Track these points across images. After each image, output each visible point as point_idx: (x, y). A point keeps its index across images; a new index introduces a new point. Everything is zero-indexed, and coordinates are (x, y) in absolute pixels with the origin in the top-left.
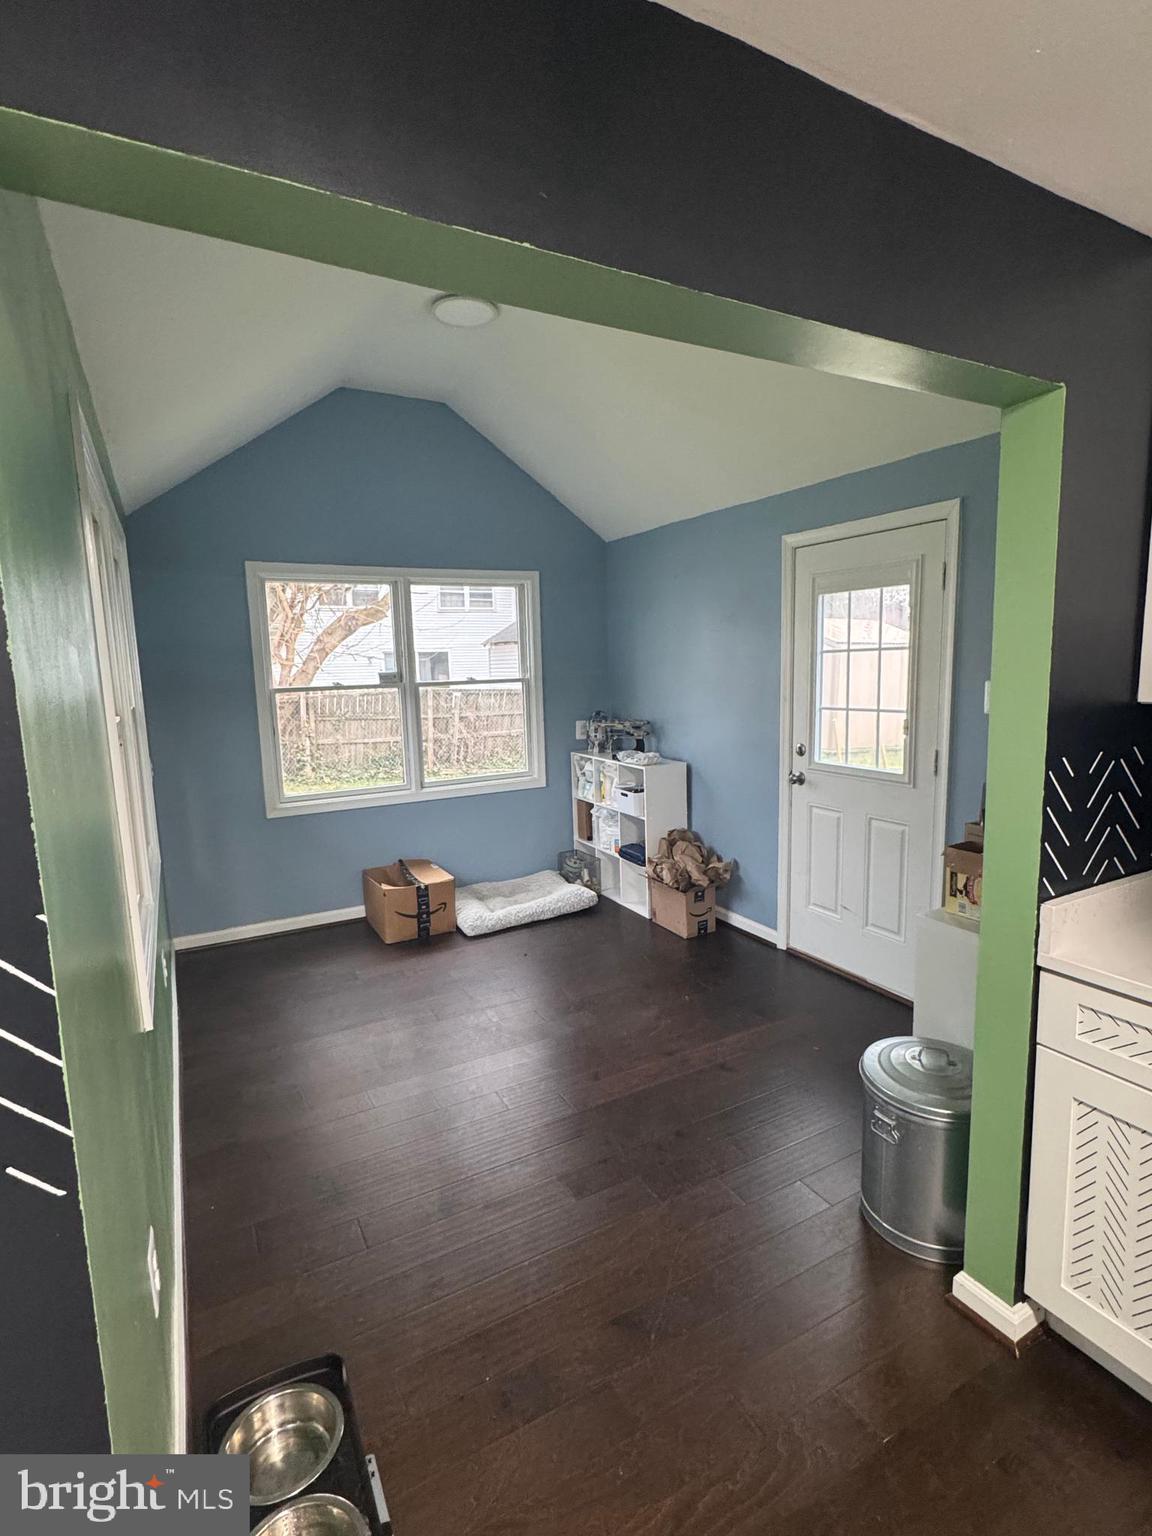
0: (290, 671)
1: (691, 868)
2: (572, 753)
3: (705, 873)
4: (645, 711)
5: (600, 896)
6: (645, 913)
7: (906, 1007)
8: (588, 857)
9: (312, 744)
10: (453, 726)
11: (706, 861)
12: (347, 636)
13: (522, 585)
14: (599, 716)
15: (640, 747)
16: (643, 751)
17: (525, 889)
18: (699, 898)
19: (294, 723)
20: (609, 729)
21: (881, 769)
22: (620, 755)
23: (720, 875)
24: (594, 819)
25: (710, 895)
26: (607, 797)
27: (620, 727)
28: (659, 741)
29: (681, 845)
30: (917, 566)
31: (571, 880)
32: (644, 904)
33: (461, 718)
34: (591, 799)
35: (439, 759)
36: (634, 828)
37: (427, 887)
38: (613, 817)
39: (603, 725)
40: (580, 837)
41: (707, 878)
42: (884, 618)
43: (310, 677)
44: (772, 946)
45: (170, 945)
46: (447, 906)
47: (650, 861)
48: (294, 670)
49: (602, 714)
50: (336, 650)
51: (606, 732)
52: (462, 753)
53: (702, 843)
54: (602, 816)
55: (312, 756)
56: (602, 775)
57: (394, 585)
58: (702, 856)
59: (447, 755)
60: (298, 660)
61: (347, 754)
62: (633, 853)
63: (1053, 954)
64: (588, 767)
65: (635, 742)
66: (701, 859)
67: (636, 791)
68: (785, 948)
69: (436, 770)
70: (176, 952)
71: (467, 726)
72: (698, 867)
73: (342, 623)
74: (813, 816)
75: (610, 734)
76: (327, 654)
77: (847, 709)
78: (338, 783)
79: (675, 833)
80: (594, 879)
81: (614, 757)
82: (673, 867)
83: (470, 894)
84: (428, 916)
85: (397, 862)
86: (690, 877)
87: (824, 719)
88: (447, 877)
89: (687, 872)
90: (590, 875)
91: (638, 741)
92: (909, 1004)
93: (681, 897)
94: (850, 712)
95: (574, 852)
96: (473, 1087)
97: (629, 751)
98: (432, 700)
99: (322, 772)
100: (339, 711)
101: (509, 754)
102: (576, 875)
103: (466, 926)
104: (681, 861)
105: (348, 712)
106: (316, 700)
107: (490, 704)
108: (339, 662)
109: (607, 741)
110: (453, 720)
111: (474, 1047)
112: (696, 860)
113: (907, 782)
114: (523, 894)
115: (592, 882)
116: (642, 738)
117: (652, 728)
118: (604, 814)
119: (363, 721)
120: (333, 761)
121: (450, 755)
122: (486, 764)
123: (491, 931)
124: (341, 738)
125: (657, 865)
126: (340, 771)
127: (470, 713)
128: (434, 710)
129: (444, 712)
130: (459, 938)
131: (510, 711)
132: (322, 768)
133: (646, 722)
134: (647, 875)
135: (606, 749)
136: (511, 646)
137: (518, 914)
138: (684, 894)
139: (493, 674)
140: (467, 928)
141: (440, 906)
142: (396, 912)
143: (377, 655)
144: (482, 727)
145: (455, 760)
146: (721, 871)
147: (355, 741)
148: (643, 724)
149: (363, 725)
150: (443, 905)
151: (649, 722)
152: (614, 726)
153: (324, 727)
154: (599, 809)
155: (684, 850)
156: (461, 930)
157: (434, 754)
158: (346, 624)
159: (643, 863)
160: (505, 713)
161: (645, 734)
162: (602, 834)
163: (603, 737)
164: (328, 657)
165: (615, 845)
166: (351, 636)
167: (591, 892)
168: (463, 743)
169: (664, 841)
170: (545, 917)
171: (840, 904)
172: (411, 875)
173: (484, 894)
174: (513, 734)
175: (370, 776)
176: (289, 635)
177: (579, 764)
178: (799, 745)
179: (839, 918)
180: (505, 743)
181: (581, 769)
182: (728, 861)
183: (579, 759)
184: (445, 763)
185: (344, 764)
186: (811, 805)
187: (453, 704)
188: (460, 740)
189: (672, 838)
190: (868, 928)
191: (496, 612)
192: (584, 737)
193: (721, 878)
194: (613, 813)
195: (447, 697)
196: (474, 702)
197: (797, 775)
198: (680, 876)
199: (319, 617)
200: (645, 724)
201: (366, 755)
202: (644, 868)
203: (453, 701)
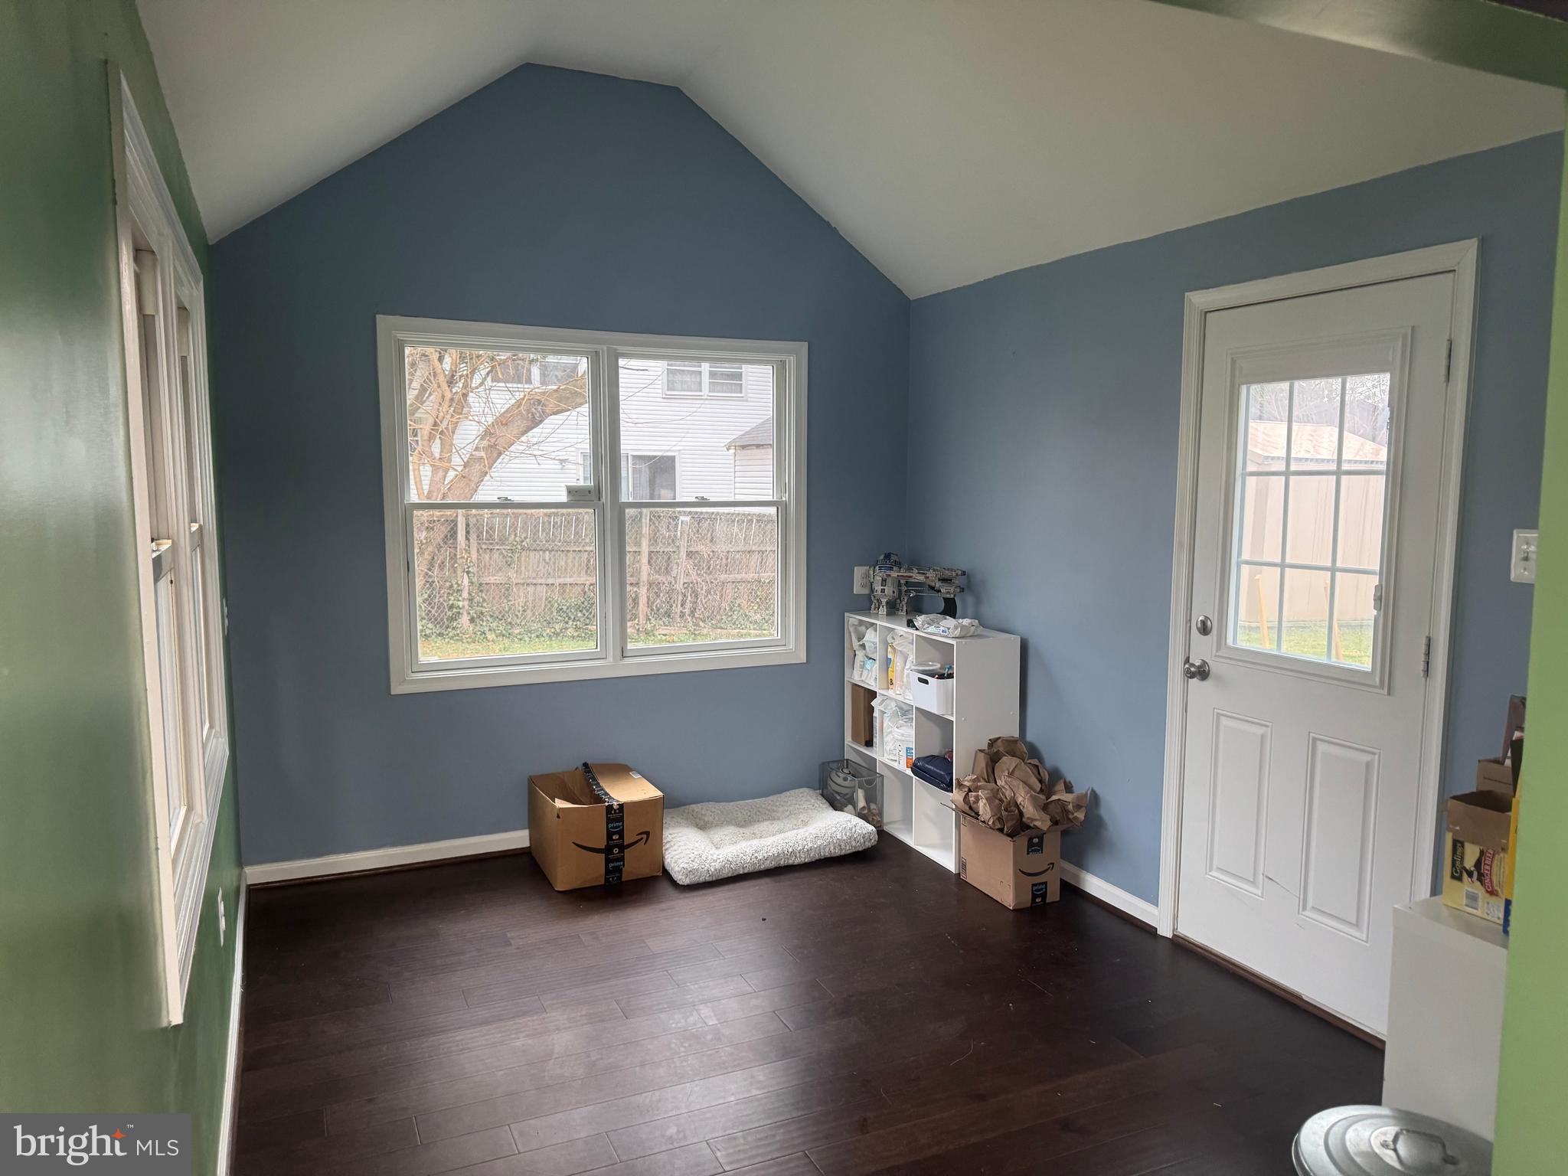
0: (445, 477)
1: (1023, 799)
2: (846, 614)
3: (1045, 808)
4: (958, 555)
5: (881, 833)
6: (949, 862)
7: (1371, 1049)
8: (865, 772)
9: (472, 583)
10: (677, 563)
11: (1047, 789)
12: (528, 429)
13: (783, 363)
14: (889, 561)
15: (950, 609)
16: (953, 616)
17: (770, 816)
18: (1035, 844)
19: (446, 552)
20: (903, 581)
21: (1334, 661)
22: (919, 620)
23: (1067, 812)
24: (876, 714)
25: (1053, 844)
26: (897, 683)
27: (921, 578)
28: (978, 601)
29: (1008, 762)
30: (1404, 345)
31: (838, 806)
32: (945, 847)
33: (690, 554)
34: (872, 686)
35: (654, 612)
36: (937, 732)
37: (621, 806)
38: (905, 713)
39: (894, 574)
40: (855, 738)
41: (1048, 818)
42: (1346, 426)
44: (1150, 931)
45: (240, 878)
46: (651, 837)
47: (960, 785)
48: (451, 474)
49: (893, 558)
50: (512, 448)
51: (899, 585)
52: (688, 605)
53: (1041, 760)
54: (889, 712)
55: (471, 600)
56: (889, 649)
57: (595, 359)
58: (1041, 781)
59: (665, 607)
60: (457, 461)
61: (521, 601)
62: (934, 770)
64: (871, 637)
65: (942, 602)
66: (1038, 786)
67: (941, 677)
68: (1169, 935)
69: (649, 627)
70: (249, 886)
71: (697, 565)
72: (1033, 799)
73: (523, 409)
74: (1221, 730)
75: (904, 588)
76: (500, 454)
77: (1283, 566)
78: (507, 642)
79: (1000, 740)
80: (873, 806)
81: (910, 624)
82: (995, 797)
83: (687, 819)
84: (621, 851)
85: (579, 764)
86: (1021, 814)
87: (1243, 578)
88: (653, 793)
89: (1017, 806)
90: (867, 800)
91: (945, 599)
92: (1378, 1045)
93: (1006, 845)
94: (1287, 569)
95: (843, 763)
96: (672, 1131)
97: (932, 616)
98: (650, 526)
99: (484, 624)
100: (513, 536)
101: (756, 608)
102: (848, 796)
103: (676, 869)
104: (1007, 787)
105: (526, 538)
106: (482, 521)
107: (732, 535)
108: (519, 466)
109: (900, 598)
110: (678, 555)
111: (678, 1064)
112: (1031, 787)
113: (1378, 684)
114: (764, 826)
115: (869, 809)
116: (952, 596)
117: (969, 581)
118: (892, 708)
119: (547, 553)
120: (501, 609)
121: (671, 606)
122: (723, 621)
123: (714, 879)
124: (515, 575)
125: (970, 791)
126: (510, 623)
127: (702, 547)
128: (650, 541)
129: (664, 543)
130: (665, 886)
131: (759, 546)
132: (485, 619)
133: (960, 572)
134: (954, 807)
135: (898, 610)
136: (763, 451)
137: (756, 855)
138: (1010, 839)
139: (737, 491)
140: (679, 872)
141: (640, 837)
142: (574, 843)
143: (574, 458)
144: (718, 567)
145: (679, 614)
146: (1070, 807)
147: (535, 581)
148: (954, 574)
149: (547, 558)
150: (645, 836)
151: (964, 572)
152: (911, 577)
153: (490, 558)
154: (884, 700)
155: (1012, 771)
156: (669, 873)
157: (648, 603)
158: (528, 411)
159: (948, 787)
160: (754, 548)
161: (958, 590)
162: (887, 739)
163: (894, 592)
164: (501, 457)
165: (907, 755)
166: (535, 430)
167: (867, 825)
168: (690, 589)
169: (983, 754)
170: (797, 862)
171: (1261, 871)
172: (600, 787)
173: (706, 819)
174: (762, 580)
175: (554, 633)
176: (445, 423)
177: (857, 632)
178: (1201, 618)
179: (1260, 894)
180: (751, 593)
181: (860, 639)
182: (1084, 792)
183: (856, 623)
184: (664, 619)
185: (517, 613)
186: (1218, 714)
187: (679, 533)
188: (686, 586)
189: (995, 750)
190: (1307, 913)
191: (747, 401)
192: (866, 591)
193: (1071, 817)
194: (906, 708)
195: (669, 523)
196: (708, 531)
197: (1197, 664)
198: (1006, 810)
199: (490, 400)
200: (957, 575)
201: (550, 602)
202: (951, 794)
203: (679, 529)
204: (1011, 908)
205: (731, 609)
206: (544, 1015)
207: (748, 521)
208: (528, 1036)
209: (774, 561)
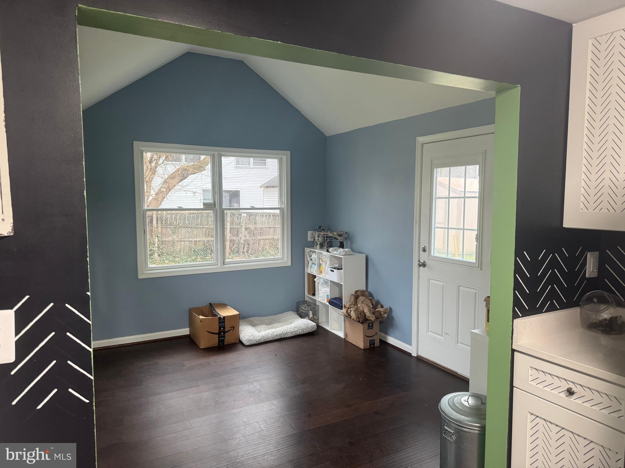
1: (366, 311)
2: (305, 248)
3: (374, 313)
4: (345, 226)
5: (318, 326)
6: (341, 335)
8: (312, 305)
9: (159, 241)
10: (241, 232)
11: (375, 307)
12: (182, 180)
13: (281, 158)
14: (320, 229)
15: (342, 246)
16: (343, 248)
17: (278, 321)
18: (370, 327)
20: (325, 236)
22: (331, 250)
23: (381, 315)
24: (316, 284)
25: (376, 326)
26: (323, 272)
27: (331, 235)
28: (352, 243)
29: (361, 298)
30: (483, 156)
31: (302, 317)
32: (341, 330)
33: (246, 229)
34: (315, 273)
35: (232, 251)
36: (337, 289)
37: (224, 317)
38: (326, 283)
39: (322, 234)
40: (309, 293)
41: (374, 316)
43: (159, 202)
44: (409, 354)
46: (235, 329)
47: (345, 307)
48: (151, 198)
49: (322, 228)
50: (175, 188)
51: (324, 237)
52: (246, 248)
53: (373, 297)
54: (321, 283)
55: (158, 247)
56: (321, 260)
57: (213, 156)
58: (373, 305)
59: (237, 249)
61: (179, 247)
62: (336, 302)
63: (519, 343)
64: (314, 256)
65: (339, 242)
66: (371, 306)
67: (338, 269)
68: (416, 356)
69: (230, 257)
71: (249, 233)
72: (370, 310)
73: (179, 172)
74: (430, 284)
75: (326, 238)
76: (170, 190)
77: (448, 228)
79: (359, 291)
80: (315, 317)
81: (328, 251)
82: (356, 310)
83: (248, 323)
84: (224, 334)
85: (208, 304)
86: (365, 315)
87: (436, 233)
88: (235, 312)
89: (364, 312)
90: (314, 315)
93: (360, 326)
94: (450, 230)
95: (305, 302)
96: (245, 420)
97: (335, 248)
98: (230, 218)
99: (164, 257)
100: (175, 222)
101: (272, 249)
102: (306, 314)
103: (244, 339)
104: (361, 307)
105: (180, 223)
106: (163, 216)
107: (263, 221)
108: (178, 194)
109: (324, 242)
110: (242, 229)
111: (247, 400)
112: (369, 307)
113: (477, 266)
114: (276, 324)
115: (314, 318)
116: (342, 241)
117: (348, 236)
118: (322, 281)
119: (189, 228)
120: (171, 251)
121: (239, 249)
122: (259, 255)
123: (258, 343)
124: (176, 237)
125: (348, 309)
126: (174, 256)
127: (251, 226)
128: (230, 224)
129: (236, 225)
130: (240, 346)
131: (273, 225)
132: (164, 255)
133: (345, 233)
134: (343, 315)
135: (324, 246)
136: (275, 189)
137: (273, 334)
138: (362, 324)
139: (265, 204)
140: (245, 340)
141: (231, 329)
142: (207, 331)
143: (199, 191)
144: (257, 234)
145: (242, 252)
146: (382, 313)
147: (184, 240)
148: (343, 233)
149: (189, 231)
150: (233, 328)
151: (346, 232)
152: (328, 234)
153: (166, 231)
154: (319, 279)
155: (363, 301)
156: (241, 341)
157: (230, 248)
158: (182, 173)
159: (341, 308)
160: (271, 226)
161: (344, 239)
162: (320, 292)
163: (322, 240)
164: (171, 191)
165: (327, 298)
166: (185, 180)
167: (313, 323)
168: (246, 242)
169: (353, 296)
170: (288, 336)
171: (444, 331)
172: (216, 311)
173: (255, 323)
174: (275, 239)
175: (192, 260)
176: (148, 178)
177: (309, 254)
178: (423, 246)
179: (444, 339)
180: (270, 244)
181: (310, 257)
182: (387, 307)
183: (309, 251)
184: (236, 254)
185: (177, 252)
186: (429, 279)
187: (242, 221)
188: (245, 241)
189: (357, 295)
190: (459, 344)
191: (268, 169)
192: (312, 240)
193: (382, 316)
194: (326, 281)
195: (238, 217)
196: (253, 220)
197: (422, 262)
198: (360, 314)
199: (166, 168)
200: (344, 233)
201: (190, 248)
202: (342, 310)
203: (242, 219)
204: (362, 349)
205: (263, 250)
206: (198, 387)
207: (269, 216)
208: (193, 394)
209: (279, 231)
